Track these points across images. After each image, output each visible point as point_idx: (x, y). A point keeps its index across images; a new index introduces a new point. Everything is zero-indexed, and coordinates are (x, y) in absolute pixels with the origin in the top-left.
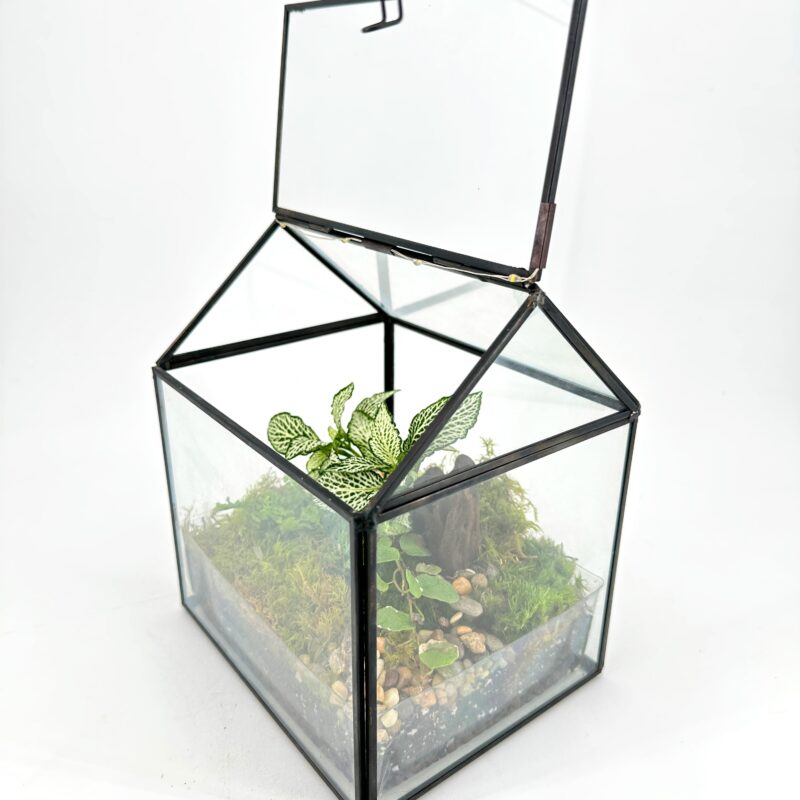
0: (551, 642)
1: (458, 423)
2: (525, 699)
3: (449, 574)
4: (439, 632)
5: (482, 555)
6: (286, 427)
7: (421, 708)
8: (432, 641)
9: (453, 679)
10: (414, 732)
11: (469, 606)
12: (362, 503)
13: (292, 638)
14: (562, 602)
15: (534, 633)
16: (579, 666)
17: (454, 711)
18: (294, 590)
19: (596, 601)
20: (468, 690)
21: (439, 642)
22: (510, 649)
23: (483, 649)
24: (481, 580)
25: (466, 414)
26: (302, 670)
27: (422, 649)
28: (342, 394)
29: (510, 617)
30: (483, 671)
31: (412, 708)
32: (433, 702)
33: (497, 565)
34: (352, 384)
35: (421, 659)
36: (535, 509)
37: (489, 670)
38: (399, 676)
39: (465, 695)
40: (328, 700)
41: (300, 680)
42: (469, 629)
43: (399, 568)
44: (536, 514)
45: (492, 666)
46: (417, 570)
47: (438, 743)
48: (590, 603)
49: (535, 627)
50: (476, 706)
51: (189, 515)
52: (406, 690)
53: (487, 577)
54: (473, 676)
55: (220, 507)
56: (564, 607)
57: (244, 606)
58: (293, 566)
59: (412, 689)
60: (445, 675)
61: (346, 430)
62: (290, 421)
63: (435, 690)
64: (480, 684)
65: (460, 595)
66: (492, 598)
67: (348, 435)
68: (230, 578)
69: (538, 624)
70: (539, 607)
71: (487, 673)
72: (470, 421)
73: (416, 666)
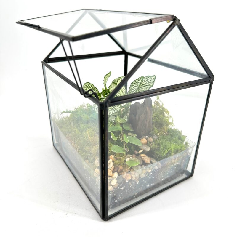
0: (174, 163)
1: (147, 85)
2: (164, 182)
3: (139, 137)
4: (134, 155)
5: (152, 132)
6: (88, 87)
7: (125, 180)
8: (131, 158)
9: (137, 171)
10: (123, 188)
11: (146, 148)
12: (111, 112)
13: (83, 154)
14: (180, 149)
15: (168, 158)
16: (185, 173)
17: (138, 183)
18: (85, 139)
19: (192, 151)
20: (143, 176)
21: (134, 158)
22: (159, 163)
23: (149, 162)
24: (151, 139)
25: (150, 82)
26: (86, 165)
27: (127, 160)
28: (107, 76)
29: (160, 152)
30: (149, 170)
31: (122, 180)
32: (130, 178)
33: (157, 135)
34: (110, 72)
35: (127, 163)
36: (173, 119)
37: (151, 169)
38: (118, 168)
39: (142, 177)
40: (93, 175)
41: (85, 169)
42: (145, 155)
43: (122, 133)
44: (173, 120)
45: (152, 168)
46: (128, 135)
47: (132, 194)
48: (190, 151)
49: (169, 156)
50: (146, 182)
51: (55, 115)
52: (121, 173)
53: (153, 139)
54: (145, 170)
55: (64, 112)
56: (180, 150)
57: (69, 144)
58: (86, 131)
59: (123, 173)
60: (135, 169)
61: (108, 89)
62: (89, 85)
63: (131, 174)
64: (147, 174)
65: (143, 144)
66: (154, 145)
67: (108, 90)
68: (65, 135)
69: (170, 155)
70: (171, 149)
71: (150, 171)
72: (151, 85)
73: (125, 166)
